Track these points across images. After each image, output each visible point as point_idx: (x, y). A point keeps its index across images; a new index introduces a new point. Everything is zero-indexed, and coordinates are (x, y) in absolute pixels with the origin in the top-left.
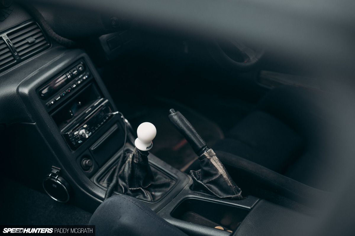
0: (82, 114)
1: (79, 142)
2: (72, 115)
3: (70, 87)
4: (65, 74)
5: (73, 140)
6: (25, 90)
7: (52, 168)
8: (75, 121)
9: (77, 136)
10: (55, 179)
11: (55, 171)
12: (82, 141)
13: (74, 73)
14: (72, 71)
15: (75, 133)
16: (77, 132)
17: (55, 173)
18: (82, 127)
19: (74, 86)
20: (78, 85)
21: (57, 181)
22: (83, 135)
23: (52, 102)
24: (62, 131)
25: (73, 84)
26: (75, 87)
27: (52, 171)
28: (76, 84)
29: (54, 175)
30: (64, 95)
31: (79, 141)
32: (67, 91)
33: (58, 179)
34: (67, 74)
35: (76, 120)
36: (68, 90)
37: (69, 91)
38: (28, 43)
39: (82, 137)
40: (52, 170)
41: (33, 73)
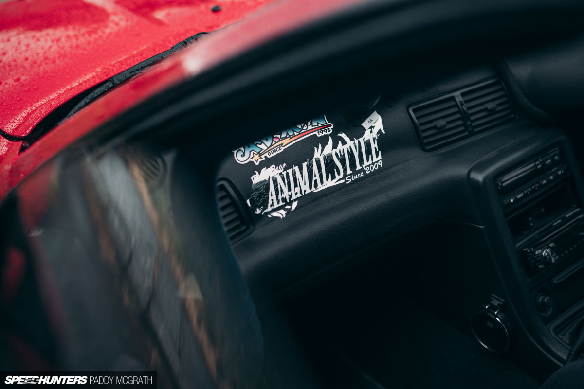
0: (548, 225)
1: (541, 267)
2: (532, 224)
3: (539, 183)
4: (535, 161)
5: (533, 261)
6: (479, 177)
7: (492, 298)
8: (536, 235)
9: (539, 257)
10: (494, 314)
11: (496, 303)
12: (544, 267)
13: (546, 163)
14: (544, 159)
15: (537, 253)
16: (540, 251)
17: (496, 305)
18: (548, 245)
19: (544, 182)
20: (549, 182)
21: (497, 319)
22: (548, 257)
23: (512, 200)
24: (518, 245)
25: (542, 180)
26: (545, 184)
27: (492, 302)
28: (546, 180)
29: (493, 308)
30: (528, 193)
31: (540, 265)
32: (533, 187)
33: (498, 315)
34: (537, 163)
35: (539, 234)
36: (535, 186)
37: (536, 188)
38: (486, 110)
39: (545, 260)
40: (492, 300)
41: (491, 153)
